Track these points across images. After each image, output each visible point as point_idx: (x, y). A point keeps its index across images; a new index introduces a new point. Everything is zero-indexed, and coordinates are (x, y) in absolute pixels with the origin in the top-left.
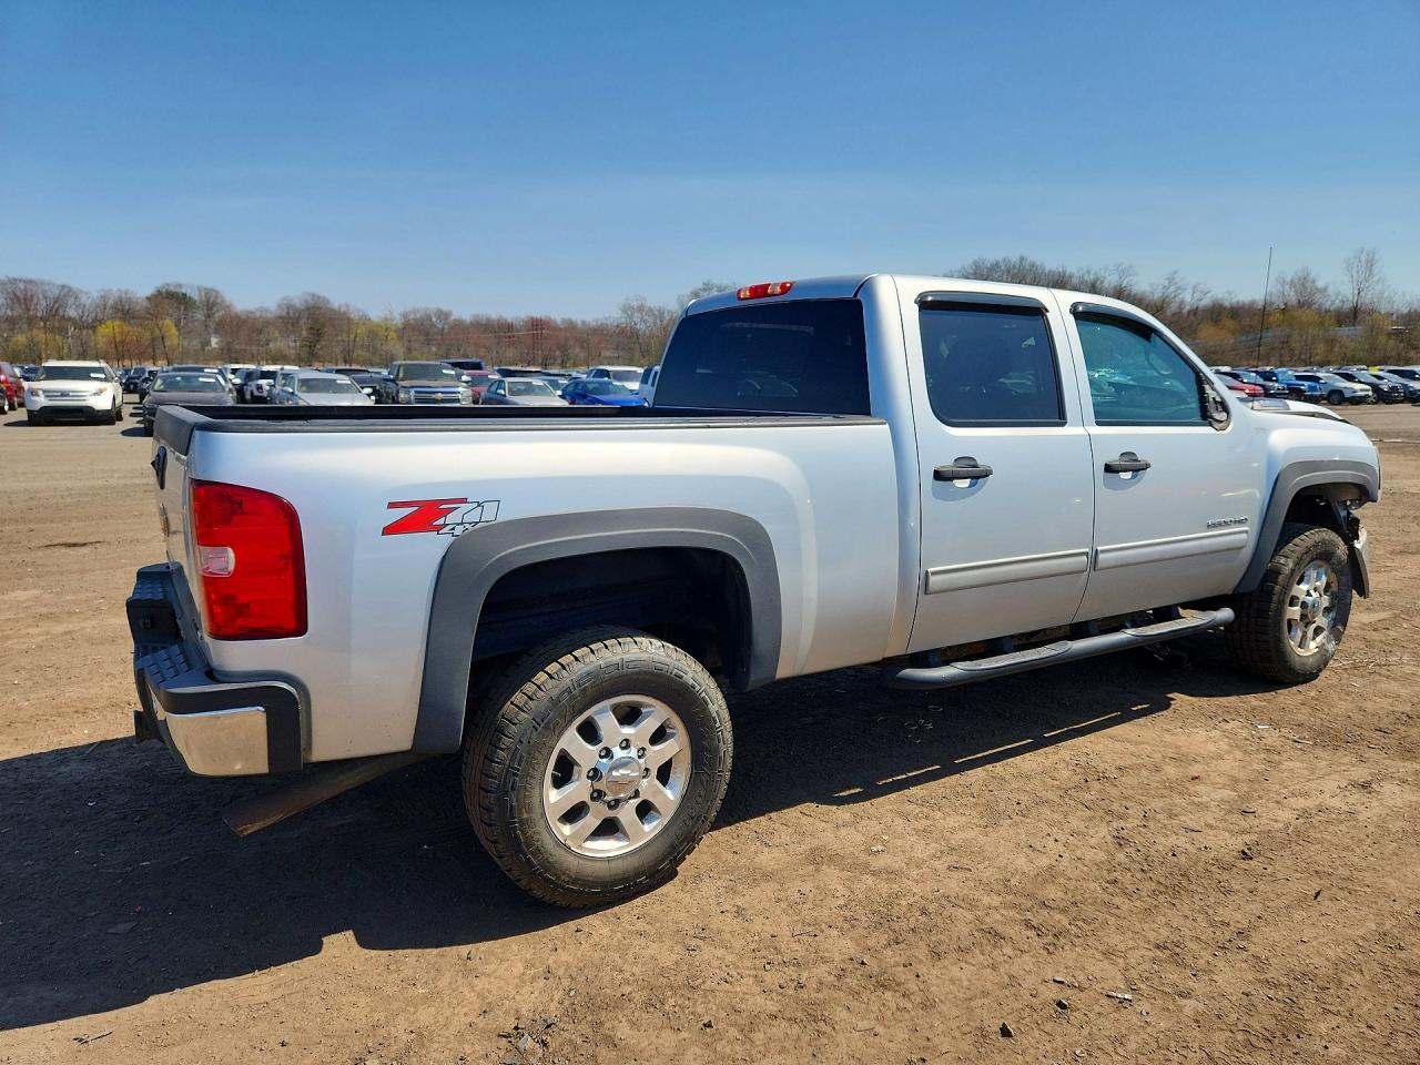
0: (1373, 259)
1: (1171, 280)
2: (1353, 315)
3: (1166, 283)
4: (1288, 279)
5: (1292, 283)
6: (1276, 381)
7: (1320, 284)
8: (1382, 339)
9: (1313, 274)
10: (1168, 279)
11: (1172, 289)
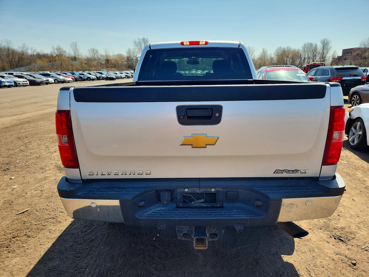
0: (76, 44)
1: (24, 46)
2: (75, 59)
3: (23, 47)
4: (55, 48)
5: (57, 49)
6: (75, 75)
7: (64, 50)
8: (84, 65)
9: (61, 47)
10: (23, 45)
11: (25, 48)
